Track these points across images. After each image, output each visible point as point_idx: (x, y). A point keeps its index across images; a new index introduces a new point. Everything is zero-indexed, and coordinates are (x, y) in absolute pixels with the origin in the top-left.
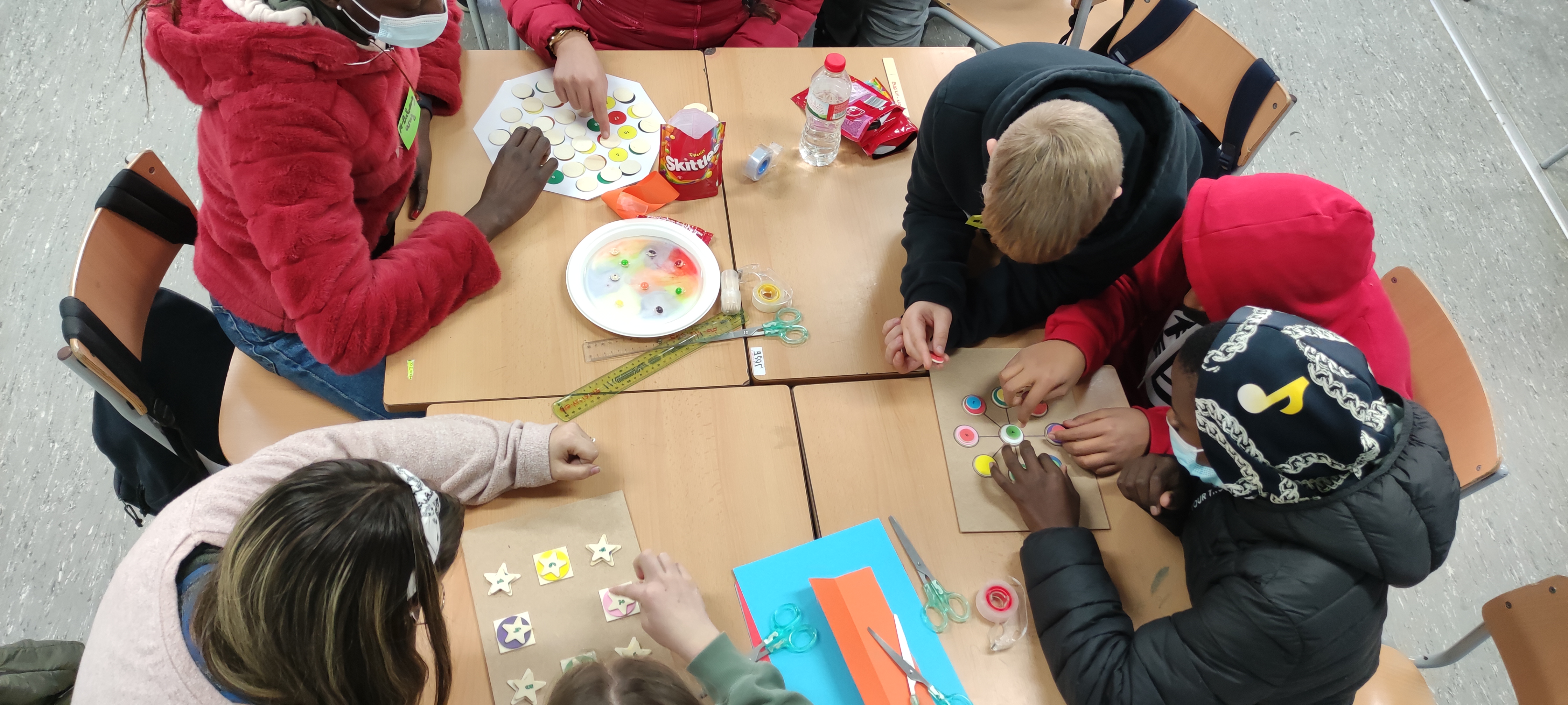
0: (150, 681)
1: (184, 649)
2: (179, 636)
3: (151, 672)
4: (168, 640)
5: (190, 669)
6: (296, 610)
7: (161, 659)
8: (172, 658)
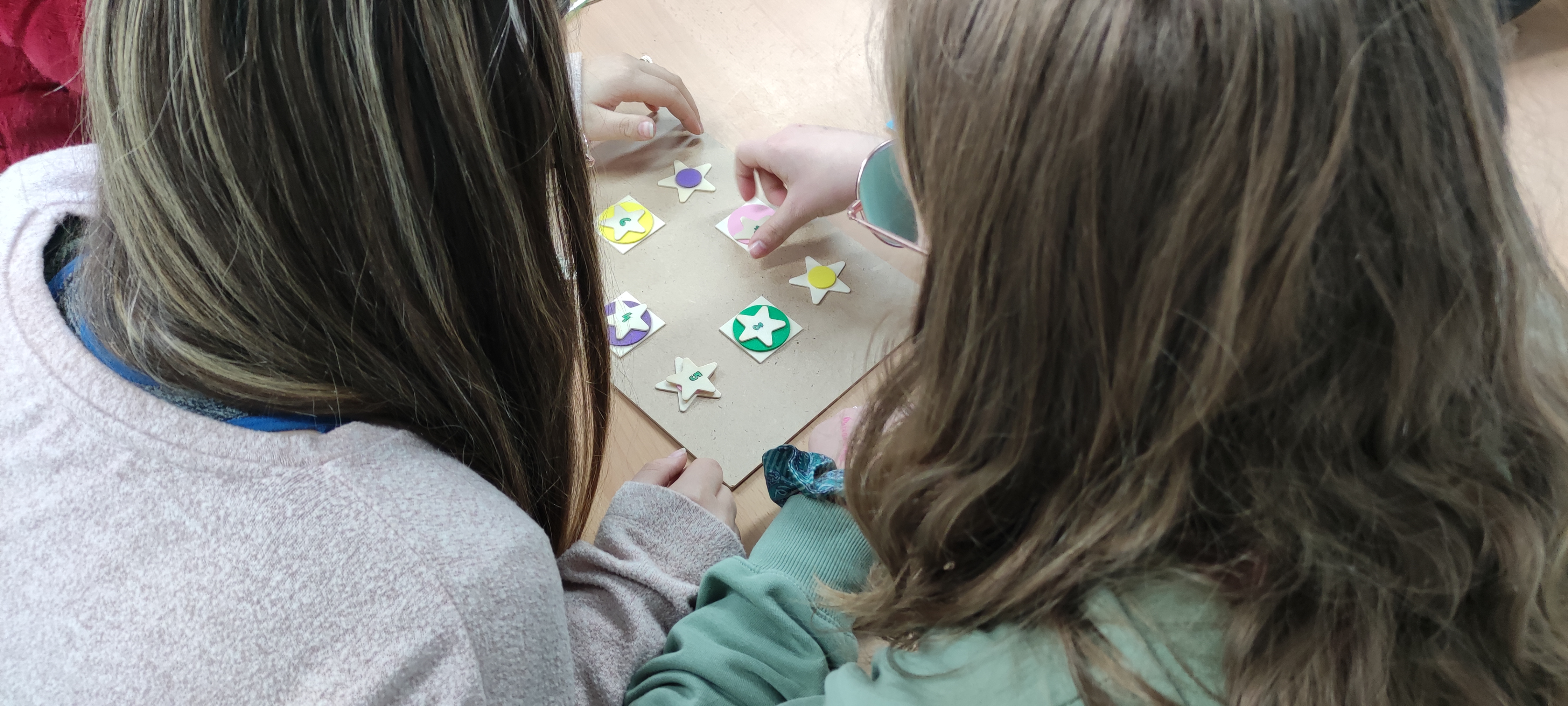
0: (57, 471)
1: (113, 379)
2: (88, 364)
3: (54, 452)
4: (67, 376)
5: (144, 405)
6: (294, 112)
7: (66, 419)
8: (95, 400)
